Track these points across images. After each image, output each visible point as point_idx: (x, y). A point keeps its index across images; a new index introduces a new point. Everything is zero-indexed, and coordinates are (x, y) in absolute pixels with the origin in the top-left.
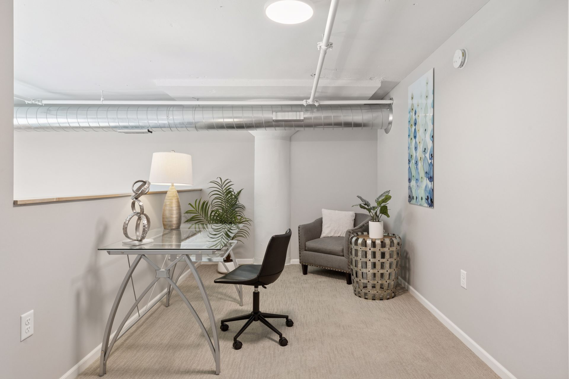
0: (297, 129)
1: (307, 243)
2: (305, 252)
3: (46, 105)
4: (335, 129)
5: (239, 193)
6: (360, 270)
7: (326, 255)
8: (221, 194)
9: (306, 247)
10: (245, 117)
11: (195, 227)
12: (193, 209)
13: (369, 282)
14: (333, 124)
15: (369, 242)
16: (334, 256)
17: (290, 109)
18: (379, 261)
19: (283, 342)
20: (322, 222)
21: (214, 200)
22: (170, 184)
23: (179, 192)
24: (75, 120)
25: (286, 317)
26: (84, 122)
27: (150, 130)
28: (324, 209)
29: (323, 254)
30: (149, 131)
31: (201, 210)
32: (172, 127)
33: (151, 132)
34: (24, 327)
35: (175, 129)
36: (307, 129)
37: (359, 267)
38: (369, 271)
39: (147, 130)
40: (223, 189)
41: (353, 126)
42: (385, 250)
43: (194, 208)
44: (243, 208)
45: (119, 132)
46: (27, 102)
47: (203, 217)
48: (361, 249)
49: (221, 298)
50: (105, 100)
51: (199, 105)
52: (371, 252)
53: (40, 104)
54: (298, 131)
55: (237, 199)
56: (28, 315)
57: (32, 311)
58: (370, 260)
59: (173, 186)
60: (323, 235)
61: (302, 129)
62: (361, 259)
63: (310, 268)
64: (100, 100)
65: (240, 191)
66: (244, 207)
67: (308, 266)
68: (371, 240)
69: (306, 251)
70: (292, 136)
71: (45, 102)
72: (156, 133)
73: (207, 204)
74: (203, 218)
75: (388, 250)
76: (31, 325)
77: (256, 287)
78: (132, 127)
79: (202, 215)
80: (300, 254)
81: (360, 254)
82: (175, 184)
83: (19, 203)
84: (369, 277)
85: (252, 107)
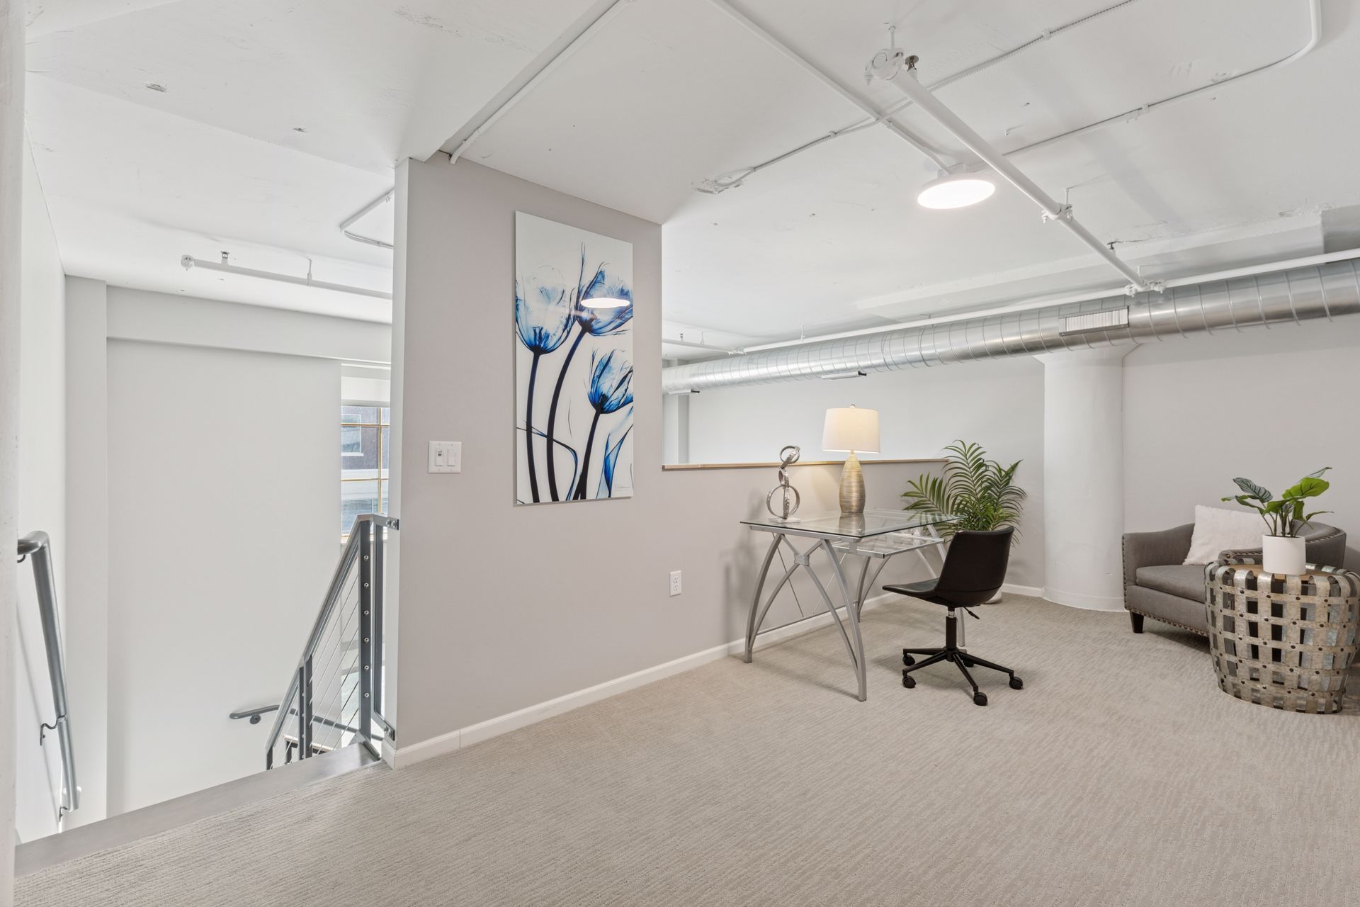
0: (1140, 340)
1: (1138, 570)
2: (1135, 587)
3: (749, 353)
4: (1271, 326)
5: (1014, 468)
6: (1220, 633)
7: (1176, 598)
8: (966, 468)
9: (1136, 578)
10: (1044, 330)
11: (921, 517)
12: (915, 490)
13: (1241, 661)
14: (1264, 318)
15: (1264, 579)
16: (1193, 603)
17: (1098, 307)
18: (1267, 620)
19: (980, 700)
20: (1193, 530)
21: (953, 477)
22: (849, 451)
23: (862, 463)
24: (806, 365)
25: (1011, 672)
26: (816, 366)
27: (862, 372)
28: (1202, 505)
29: (1170, 596)
30: (860, 373)
31: (931, 490)
32: (890, 365)
33: (865, 375)
34: (673, 585)
35: (895, 367)
36: (1166, 338)
37: (1217, 627)
38: (1240, 639)
39: (857, 373)
40: (969, 461)
41: (1328, 313)
42: (1285, 600)
43: (918, 489)
44: (1020, 494)
45: (824, 379)
46: (730, 353)
47: (933, 504)
48: (1221, 588)
49: (937, 630)
50: (807, 337)
51: (933, 325)
52: (1245, 598)
53: (742, 353)
54: (1140, 345)
55: (1010, 478)
56: (676, 574)
57: (680, 572)
58: (1242, 616)
59: (852, 453)
60: (1190, 560)
61: (1154, 339)
62: (1221, 611)
63: (1148, 622)
64: (800, 338)
65: (1017, 464)
66: (1024, 493)
67: (1145, 617)
68: (1271, 576)
69: (1137, 585)
70: (1126, 355)
71: (746, 350)
72: (872, 375)
73: (941, 482)
74: (933, 506)
75: (1295, 600)
76: (679, 584)
77: (951, 609)
78: (838, 371)
79: (932, 500)
80: (1125, 589)
81: (1219, 599)
82: (855, 452)
83: (666, 468)
84: (1242, 651)
85: (1039, 313)
